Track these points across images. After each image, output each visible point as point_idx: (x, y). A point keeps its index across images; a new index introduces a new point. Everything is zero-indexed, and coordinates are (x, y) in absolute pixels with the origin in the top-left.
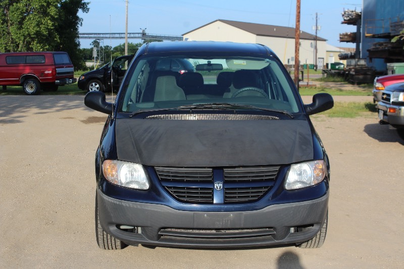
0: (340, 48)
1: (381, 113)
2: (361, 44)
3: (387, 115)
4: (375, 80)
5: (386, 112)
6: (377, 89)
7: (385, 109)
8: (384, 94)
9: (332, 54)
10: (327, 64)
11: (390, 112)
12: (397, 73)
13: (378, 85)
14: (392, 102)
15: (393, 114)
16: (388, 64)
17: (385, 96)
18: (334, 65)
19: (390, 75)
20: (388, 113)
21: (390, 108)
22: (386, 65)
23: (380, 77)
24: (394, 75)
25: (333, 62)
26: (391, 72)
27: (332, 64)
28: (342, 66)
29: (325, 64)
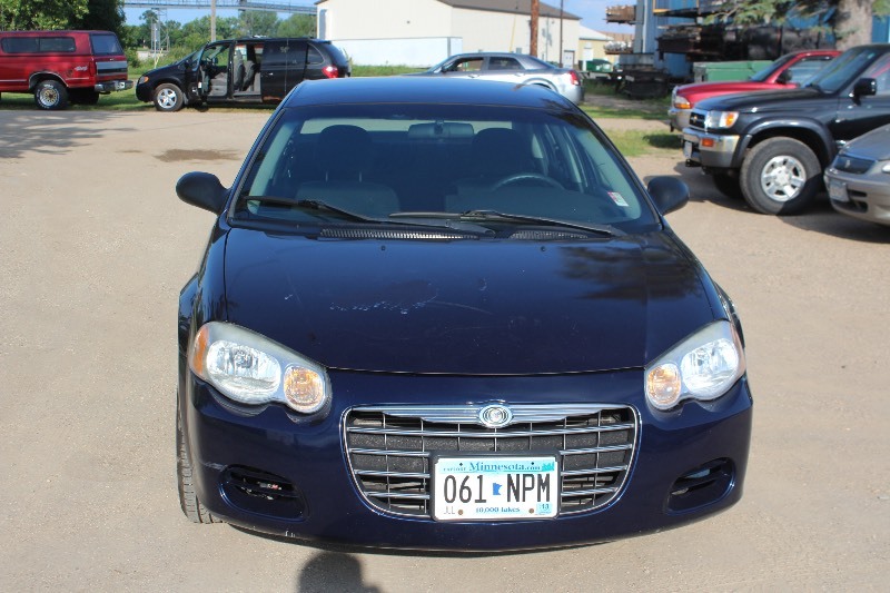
0: (607, 34)
1: (689, 148)
2: (645, 27)
3: (698, 151)
4: (674, 92)
5: (697, 145)
6: (678, 107)
7: (695, 140)
8: (693, 114)
9: (589, 44)
10: (580, 63)
11: (703, 145)
12: (711, 81)
13: (680, 100)
14: (709, 128)
15: (710, 149)
16: (696, 64)
17: (696, 118)
18: (592, 64)
19: (698, 82)
20: (701, 148)
21: (704, 140)
22: (692, 66)
23: (683, 87)
24: (705, 83)
25: (591, 59)
26: (700, 78)
27: (588, 63)
28: (607, 67)
29: (576, 62)
